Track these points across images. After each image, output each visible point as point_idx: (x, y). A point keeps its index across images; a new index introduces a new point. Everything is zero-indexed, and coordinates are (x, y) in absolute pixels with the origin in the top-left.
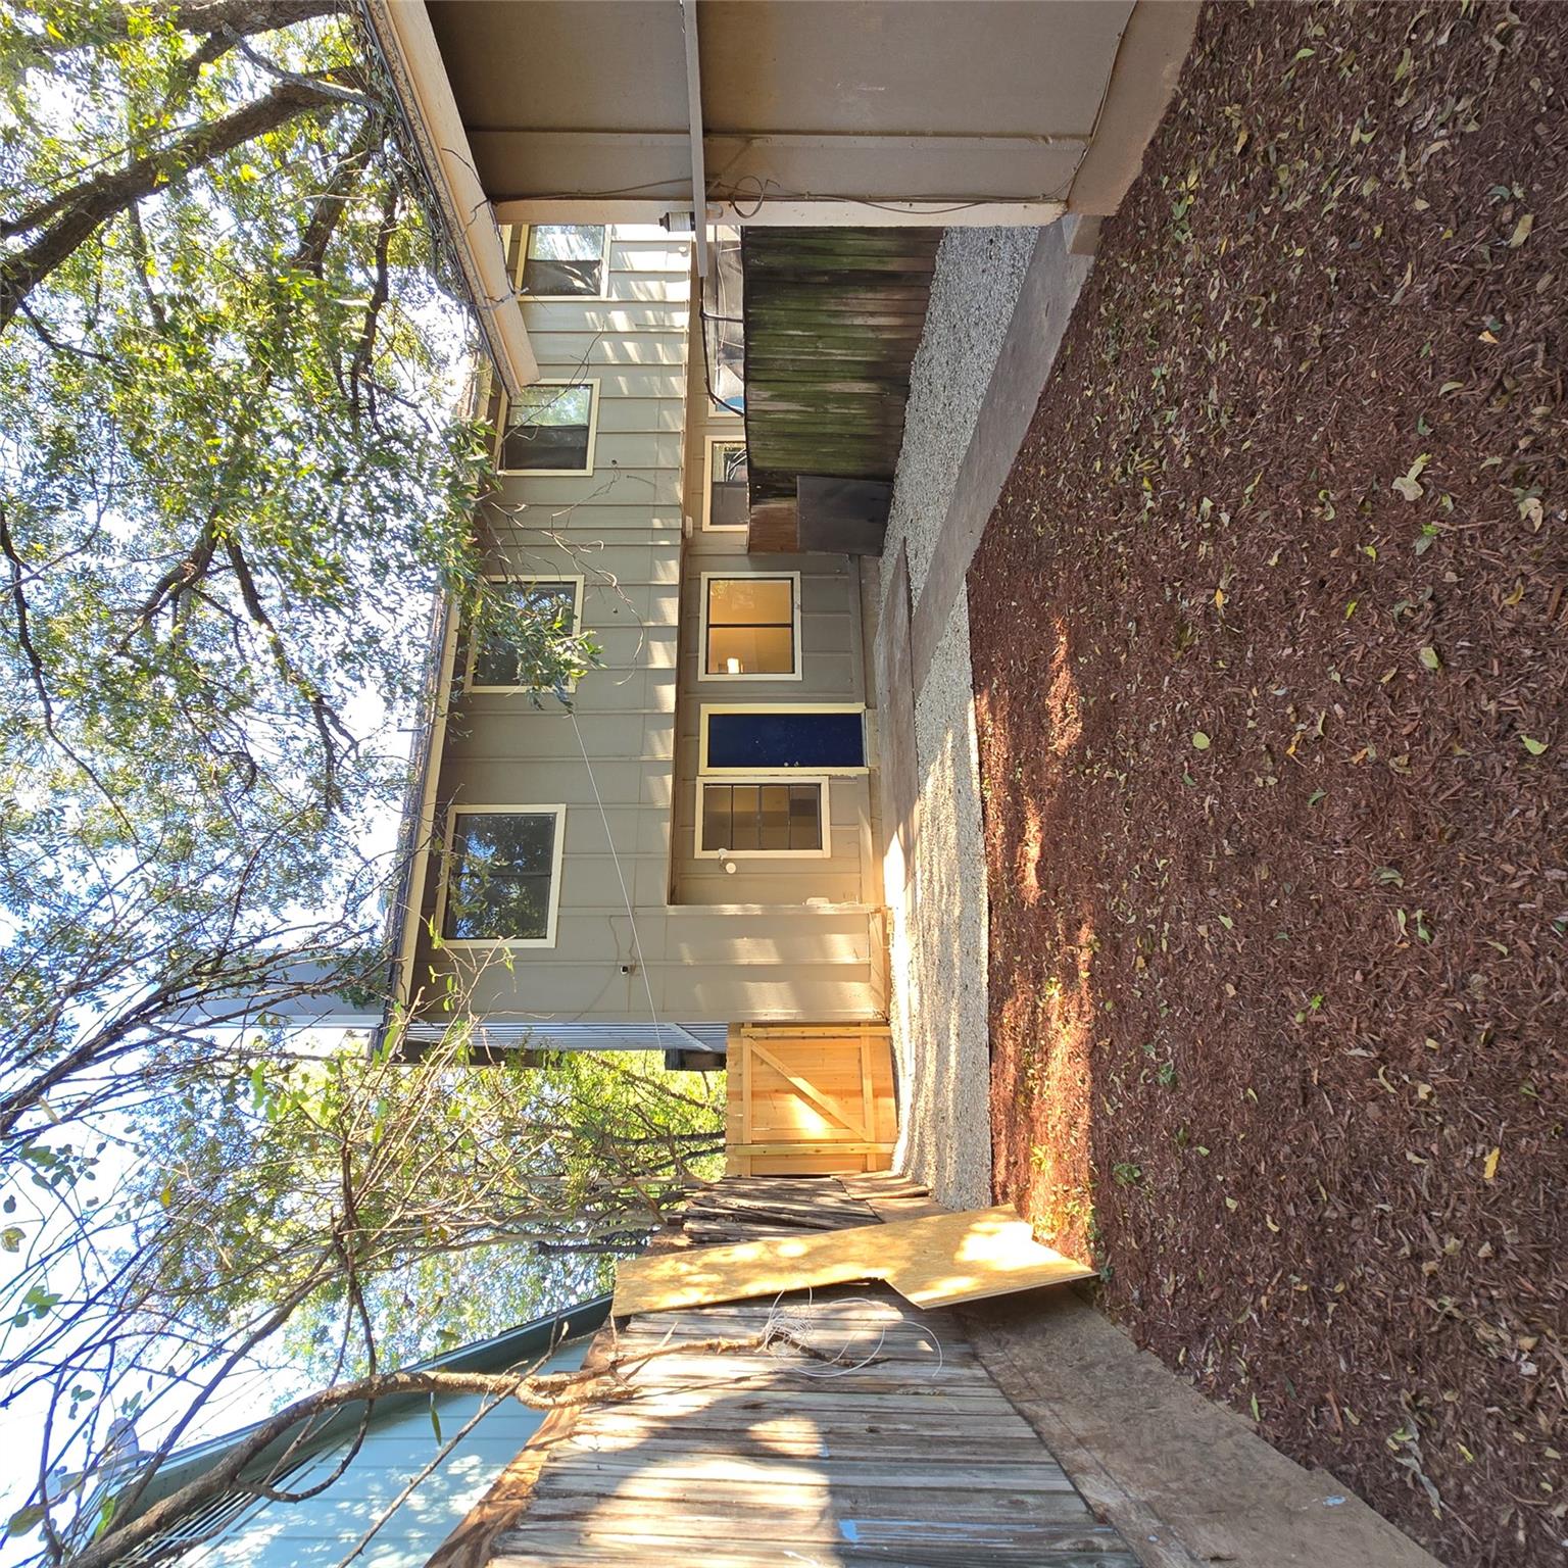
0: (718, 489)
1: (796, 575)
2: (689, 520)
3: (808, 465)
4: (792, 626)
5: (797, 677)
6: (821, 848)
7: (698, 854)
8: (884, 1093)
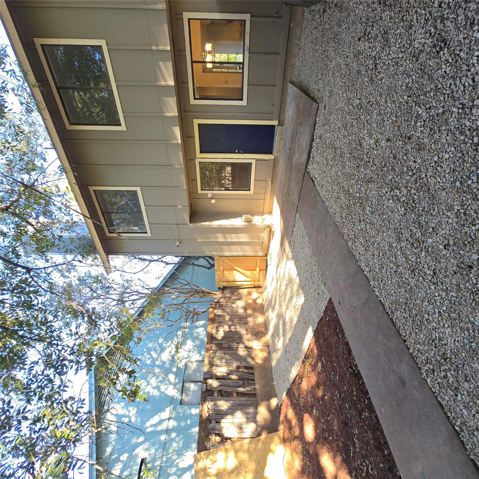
1: (247, 17)
5: (244, 103)
6: (249, 190)
7: (200, 191)
8: (262, 270)
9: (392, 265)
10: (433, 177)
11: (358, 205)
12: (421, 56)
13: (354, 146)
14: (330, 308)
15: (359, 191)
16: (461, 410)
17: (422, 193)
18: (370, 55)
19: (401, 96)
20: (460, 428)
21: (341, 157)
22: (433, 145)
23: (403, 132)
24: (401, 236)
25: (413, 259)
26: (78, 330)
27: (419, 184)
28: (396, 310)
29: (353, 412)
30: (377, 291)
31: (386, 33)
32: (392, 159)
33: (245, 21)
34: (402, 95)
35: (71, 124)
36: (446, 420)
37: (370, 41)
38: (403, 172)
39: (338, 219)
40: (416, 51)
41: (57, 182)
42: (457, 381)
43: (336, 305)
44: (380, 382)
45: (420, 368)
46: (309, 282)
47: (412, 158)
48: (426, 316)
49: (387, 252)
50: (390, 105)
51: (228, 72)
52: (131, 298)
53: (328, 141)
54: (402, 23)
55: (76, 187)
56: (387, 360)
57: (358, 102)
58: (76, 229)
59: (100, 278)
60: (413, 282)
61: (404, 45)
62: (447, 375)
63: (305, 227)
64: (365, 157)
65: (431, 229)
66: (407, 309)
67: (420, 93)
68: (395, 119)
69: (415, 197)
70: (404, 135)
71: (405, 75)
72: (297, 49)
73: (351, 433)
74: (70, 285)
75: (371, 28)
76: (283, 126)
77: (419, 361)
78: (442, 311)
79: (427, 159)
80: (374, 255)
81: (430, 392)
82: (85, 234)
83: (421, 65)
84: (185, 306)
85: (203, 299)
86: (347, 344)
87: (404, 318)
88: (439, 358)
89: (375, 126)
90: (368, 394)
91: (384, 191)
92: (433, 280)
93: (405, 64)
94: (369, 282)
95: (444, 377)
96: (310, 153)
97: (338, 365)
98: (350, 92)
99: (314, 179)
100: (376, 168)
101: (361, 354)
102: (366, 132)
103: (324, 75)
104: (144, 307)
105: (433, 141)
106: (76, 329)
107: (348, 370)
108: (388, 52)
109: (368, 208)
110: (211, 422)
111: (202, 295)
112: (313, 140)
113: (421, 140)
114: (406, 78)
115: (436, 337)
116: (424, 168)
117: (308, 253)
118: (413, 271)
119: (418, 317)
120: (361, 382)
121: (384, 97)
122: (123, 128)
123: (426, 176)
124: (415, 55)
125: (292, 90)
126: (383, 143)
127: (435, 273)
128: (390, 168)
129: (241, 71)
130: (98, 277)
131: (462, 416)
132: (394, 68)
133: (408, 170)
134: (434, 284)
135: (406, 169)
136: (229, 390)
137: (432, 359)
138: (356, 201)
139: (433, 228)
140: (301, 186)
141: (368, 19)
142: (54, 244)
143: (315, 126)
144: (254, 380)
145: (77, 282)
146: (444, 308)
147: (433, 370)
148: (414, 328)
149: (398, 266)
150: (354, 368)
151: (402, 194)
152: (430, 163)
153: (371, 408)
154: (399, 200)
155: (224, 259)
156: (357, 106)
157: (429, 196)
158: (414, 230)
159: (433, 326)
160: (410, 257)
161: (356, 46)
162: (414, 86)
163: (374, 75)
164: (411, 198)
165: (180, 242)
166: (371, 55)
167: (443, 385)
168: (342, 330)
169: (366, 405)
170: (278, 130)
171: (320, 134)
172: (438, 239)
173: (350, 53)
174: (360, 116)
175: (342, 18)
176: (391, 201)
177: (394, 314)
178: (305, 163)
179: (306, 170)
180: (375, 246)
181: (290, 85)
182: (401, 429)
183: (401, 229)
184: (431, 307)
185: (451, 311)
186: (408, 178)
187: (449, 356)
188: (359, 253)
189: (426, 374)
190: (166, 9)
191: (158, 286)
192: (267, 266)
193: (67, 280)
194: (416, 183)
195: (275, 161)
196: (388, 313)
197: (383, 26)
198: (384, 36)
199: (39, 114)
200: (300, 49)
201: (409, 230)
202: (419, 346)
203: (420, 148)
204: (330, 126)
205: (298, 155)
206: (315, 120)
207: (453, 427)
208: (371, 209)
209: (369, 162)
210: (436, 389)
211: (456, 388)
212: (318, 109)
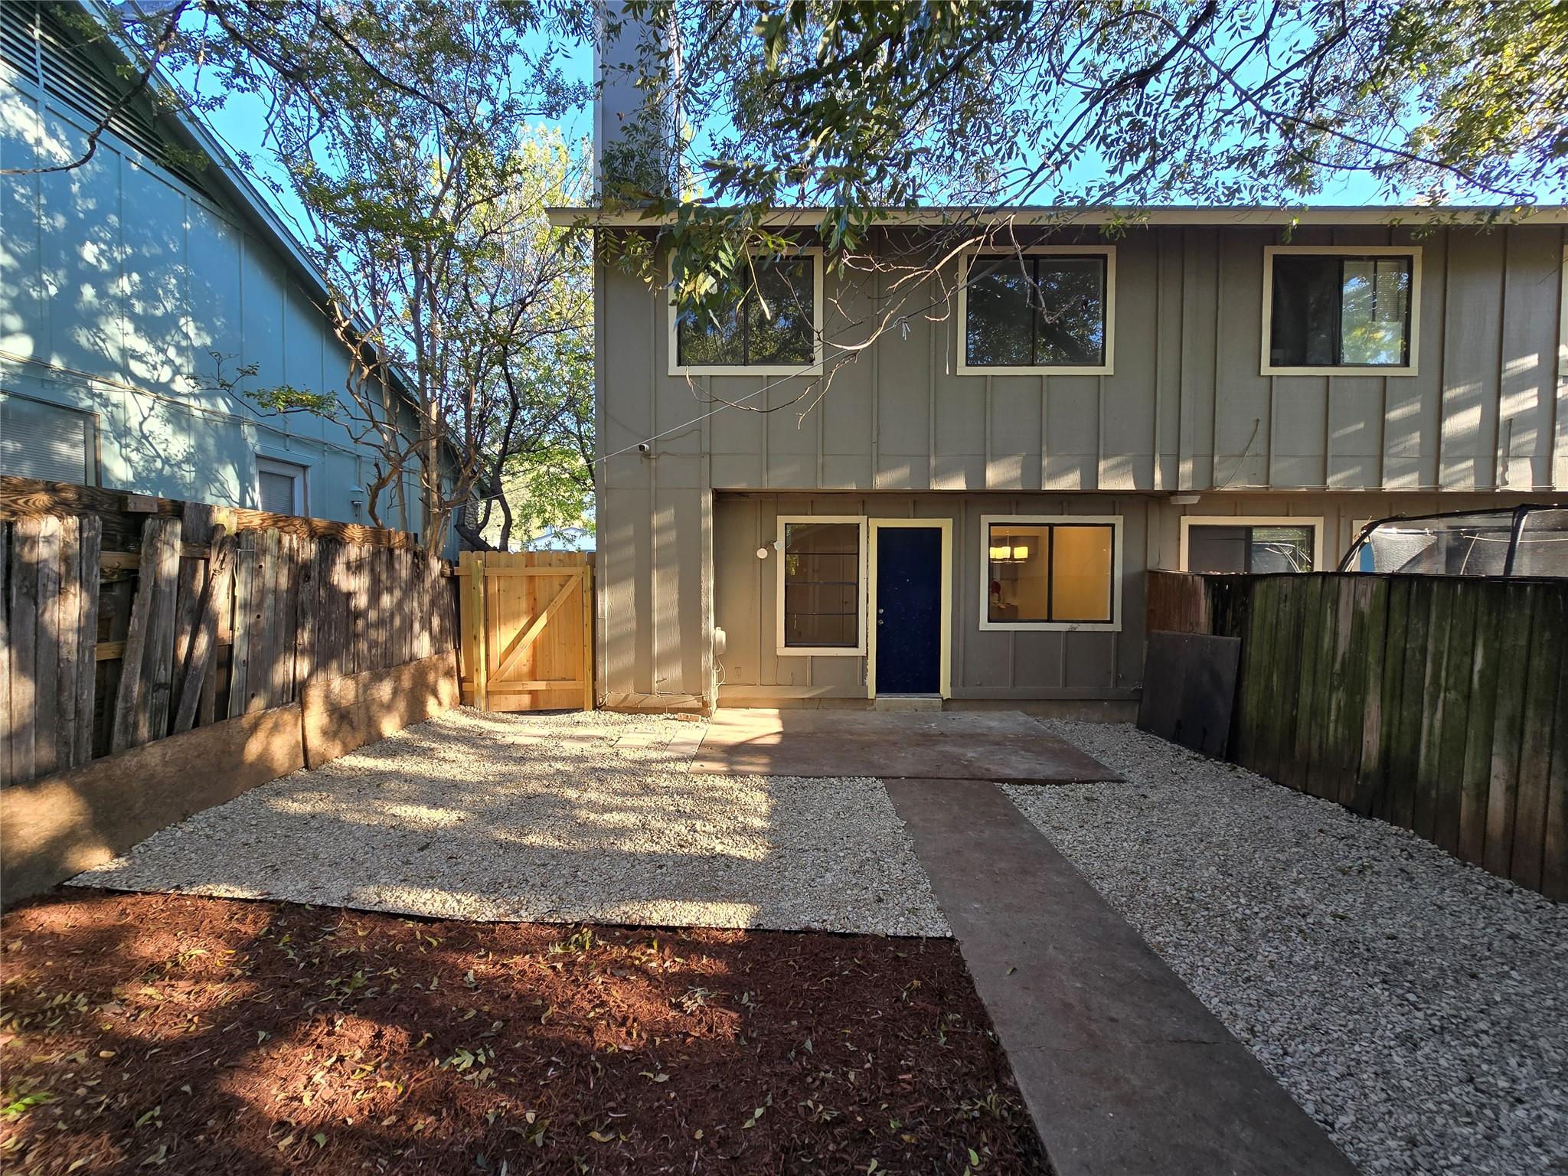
0: (1243, 534)
1: (1117, 626)
2: (1194, 500)
3: (1257, 654)
4: (1049, 620)
6: (787, 645)
7: (783, 520)
8: (534, 701)
76: (942, 710)
99: (1016, 805)
122: (961, 370)
136: (134, 623)
144: (170, 731)
155: (579, 581)
165: (648, 454)
170: (931, 699)
190: (1149, 490)
192: (552, 713)
195: (862, 701)
206: (1097, 781)
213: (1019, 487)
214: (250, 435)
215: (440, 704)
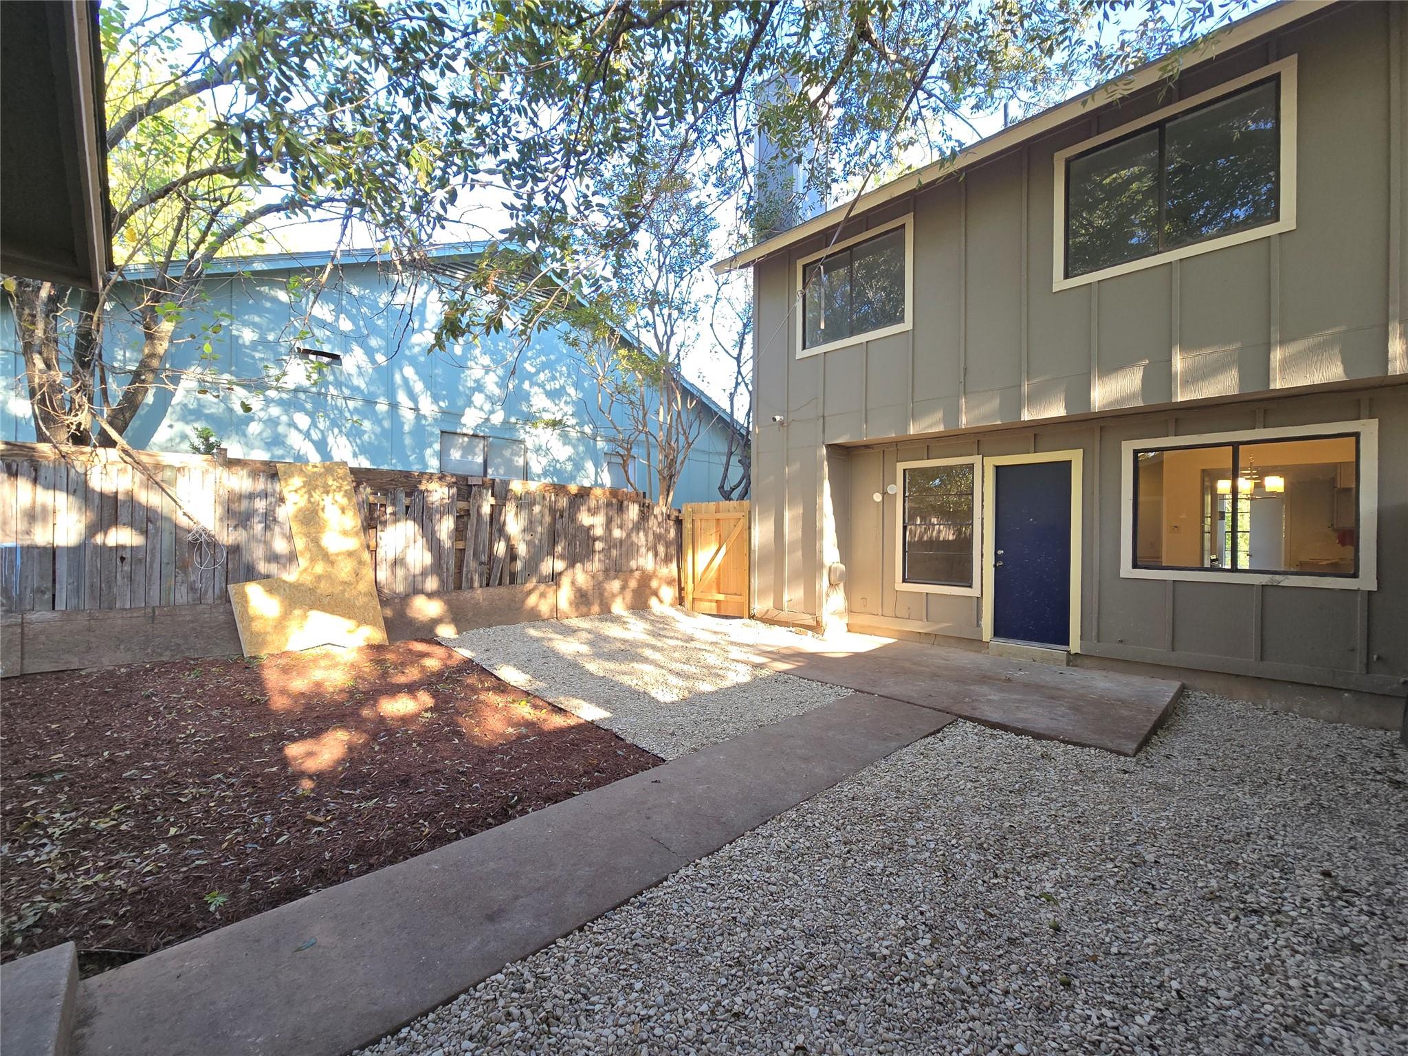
5: (1126, 569)
6: (904, 581)
7: (901, 466)
8: (719, 608)
9: (750, 913)
10: (972, 1036)
11: (887, 841)
12: (1300, 1040)
13: (1032, 840)
14: (645, 760)
15: (920, 846)
16: (441, 1045)
17: (929, 1003)
18: (1284, 899)
19: (1179, 974)
20: (405, 1039)
21: (1001, 805)
22: (1054, 1045)
23: (1081, 969)
24: (820, 941)
25: (766, 966)
26: (596, 208)
27: (951, 997)
28: (649, 916)
29: (430, 800)
30: (689, 873)
31: (1357, 949)
32: (1007, 934)
33: (1355, 575)
34: (1181, 976)
35: (1068, 162)
36: (418, 1010)
37: (1326, 903)
38: (977, 959)
39: (848, 789)
40: (1312, 1029)
41: (924, 140)
42: (502, 1044)
43: (652, 773)
44: (492, 865)
45: (524, 959)
46: (698, 713)
47: (1015, 986)
48: (638, 986)
49: (780, 904)
50: (1149, 940)
51: (1203, 532)
52: (659, 320)
53: (1039, 775)
54: (1393, 998)
55: (912, 185)
56: (537, 885)
57: (1150, 858)
58: (813, 191)
59: (703, 251)
60: (713, 960)
61: (1326, 996)
62: (513, 1020)
63: (823, 708)
64: (1007, 866)
65: (840, 1017)
66: (652, 941)
67: (1193, 1024)
68: (1114, 950)
69: (917, 985)
70: (1073, 972)
71: (1237, 988)
72: (1277, 706)
73: (388, 791)
74: (688, 188)
75: (1365, 908)
76: (1068, 665)
77: (541, 958)
78: (651, 1024)
79: (1016, 1027)
80: (768, 870)
81: (477, 979)
82: (800, 212)
83: (1275, 1039)
84: (642, 437)
85: (656, 477)
86: (568, 795)
87: (632, 933)
88: (548, 1005)
89: (1091, 898)
90: (467, 836)
91: (924, 908)
92: (721, 1009)
93: (1271, 992)
94: (707, 855)
95: (509, 1014)
96: (1005, 728)
97: (523, 771)
98: (1176, 838)
99: (939, 735)
100: (981, 893)
101: (549, 825)
102: (1073, 873)
103: (1212, 773)
104: (640, 350)
105: (1065, 1046)
106: (598, 205)
107: (515, 793)
108: (1301, 949)
109: (881, 865)
110: (408, 495)
111: (666, 473)
112: (1038, 737)
113: (1064, 1013)
114: (1229, 990)
115: (594, 1004)
116: (993, 1017)
117: (762, 713)
118: (739, 963)
119: (636, 966)
120: (490, 820)
121: (1170, 927)
122: (1060, 283)
123: (974, 1019)
124: (1302, 1024)
125: (1164, 690)
126: (1047, 915)
127: (737, 1015)
128: (984, 928)
129: (1207, 564)
130: (706, 246)
131: (429, 1047)
132: (1256, 962)
133: (984, 973)
134: (713, 1012)
135: (986, 967)
136: (469, 534)
137: (544, 990)
138: (896, 838)
139: (844, 1023)
140: (920, 702)
141: (1390, 902)
142: (786, 146)
143: (1075, 744)
144: (488, 585)
145: (694, 203)
146: (658, 1031)
147: (522, 991)
148: (611, 954)
149: (748, 927)
150: (519, 808)
151: (923, 954)
152: (1006, 1032)
153: (439, 840)
154: (906, 942)
155: (743, 523)
156: (1138, 855)
157: (923, 1020)
158: (835, 976)
159: (617, 1000)
160: (771, 959)
161: (1304, 863)
162: (1210, 1011)
163: (1227, 904)
164: (913, 974)
165: (782, 423)
166: (1285, 903)
167: (492, 1011)
168: (598, 784)
169: (444, 828)
170: (1057, 651)
171: (1053, 755)
172: (817, 1033)
173: (1283, 846)
174: (1112, 860)
175: (1382, 832)
176: (902, 923)
177: (638, 908)
178: (977, 714)
179: (961, 717)
180: (791, 874)
181: (1176, 685)
182: (398, 905)
183: (836, 943)
184: (660, 999)
185: (652, 1046)
186: (964, 972)
187: (554, 1030)
188: (771, 835)
189: (512, 973)
190: (1386, 376)
191: (683, 378)
192: (726, 617)
193: (697, 182)
194: (951, 990)
195: (975, 643)
196: (641, 894)
197: (1376, 942)
198: (1346, 942)
199: (1093, 84)
200: (1275, 713)
201: (834, 962)
202: (572, 961)
203: (1044, 1010)
204: (1076, 783)
205: (996, 698)
206: (1090, 746)
207: (407, 1024)
208: (879, 871)
209: (996, 876)
210: (482, 993)
211: (486, 1039)
212: (1119, 753)
213: (1139, 403)
214: (601, 444)
215: (661, 601)
